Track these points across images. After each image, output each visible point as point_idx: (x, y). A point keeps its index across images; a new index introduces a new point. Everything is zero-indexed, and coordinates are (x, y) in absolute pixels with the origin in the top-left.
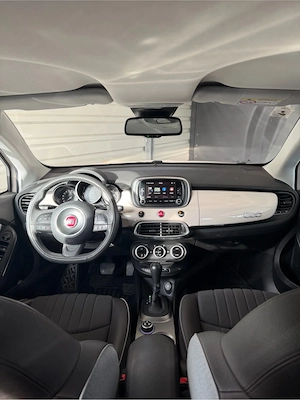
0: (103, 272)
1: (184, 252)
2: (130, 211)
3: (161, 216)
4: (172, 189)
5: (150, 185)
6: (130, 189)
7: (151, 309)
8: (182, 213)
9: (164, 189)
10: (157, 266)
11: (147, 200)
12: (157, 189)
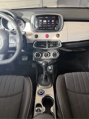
0: (23, 59)
1: (58, 55)
2: (30, 35)
3: (47, 37)
4: (53, 21)
5: (41, 19)
6: (30, 22)
7: (43, 82)
8: (59, 35)
9: (49, 21)
10: (45, 63)
11: (39, 28)
12: (45, 21)
